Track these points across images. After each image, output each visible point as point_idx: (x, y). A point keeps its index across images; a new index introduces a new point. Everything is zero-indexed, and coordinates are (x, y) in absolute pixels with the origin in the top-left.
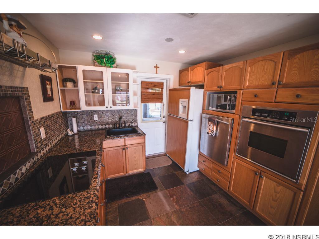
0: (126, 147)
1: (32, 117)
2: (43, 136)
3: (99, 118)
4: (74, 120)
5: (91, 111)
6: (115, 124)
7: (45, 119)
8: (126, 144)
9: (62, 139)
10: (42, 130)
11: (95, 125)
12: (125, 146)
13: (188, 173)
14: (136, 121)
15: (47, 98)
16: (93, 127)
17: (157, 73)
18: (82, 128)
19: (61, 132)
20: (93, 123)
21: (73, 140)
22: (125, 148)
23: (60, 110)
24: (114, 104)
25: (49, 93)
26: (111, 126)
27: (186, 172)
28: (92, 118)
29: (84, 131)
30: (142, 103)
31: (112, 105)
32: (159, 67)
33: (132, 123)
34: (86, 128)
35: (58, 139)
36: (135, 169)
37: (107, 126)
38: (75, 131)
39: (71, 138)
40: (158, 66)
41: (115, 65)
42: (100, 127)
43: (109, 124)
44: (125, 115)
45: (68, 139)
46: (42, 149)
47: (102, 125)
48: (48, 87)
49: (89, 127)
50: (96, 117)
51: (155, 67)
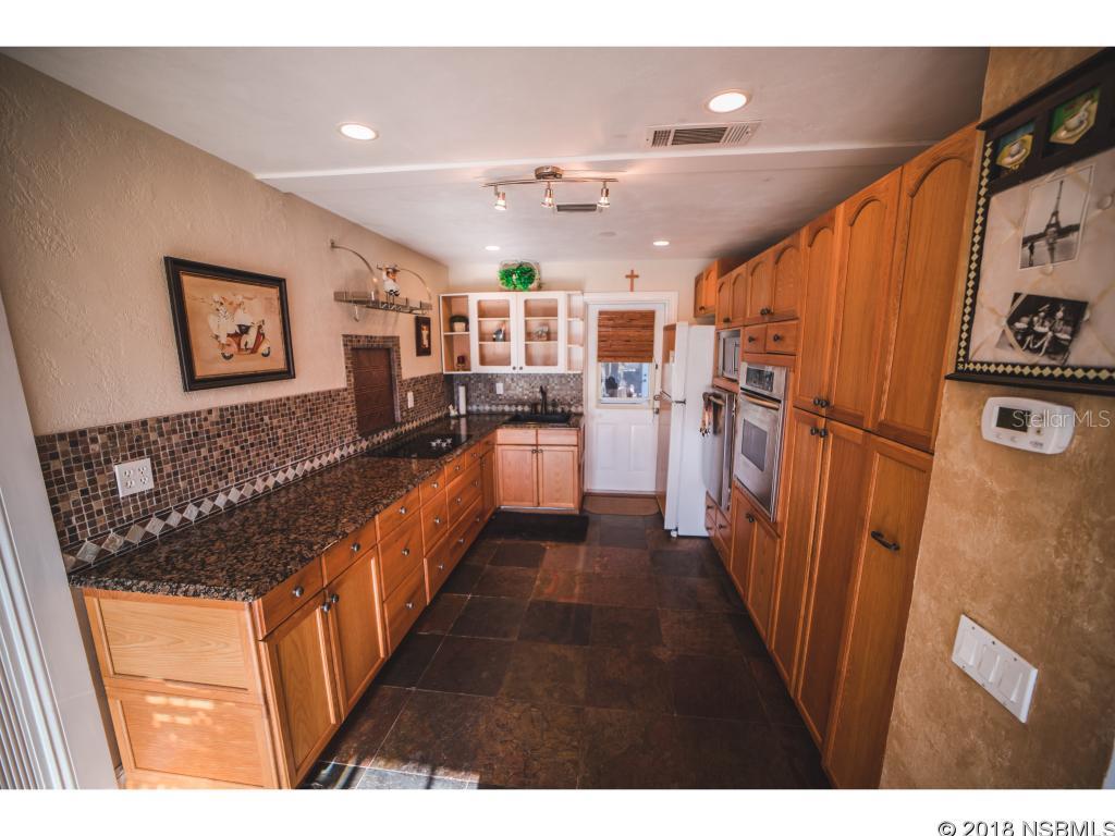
0: (540, 448)
1: (400, 375)
2: (411, 404)
3: (506, 390)
4: (462, 390)
5: (492, 375)
6: (534, 405)
7: (416, 381)
8: (540, 442)
9: (439, 420)
10: (410, 396)
11: (497, 405)
12: (537, 445)
13: (674, 534)
14: (579, 401)
15: (423, 351)
16: (494, 408)
17: (632, 290)
18: (475, 408)
19: (440, 409)
20: (496, 399)
21: (458, 426)
22: (536, 449)
23: (440, 371)
24: (529, 361)
25: (425, 342)
26: (527, 409)
27: (670, 531)
28: (493, 390)
29: (479, 414)
30: (599, 361)
31: (523, 364)
32: (637, 276)
33: (570, 405)
34: (481, 408)
35: (431, 417)
36: (557, 500)
37: (520, 408)
38: (463, 411)
39: (453, 422)
40: (635, 273)
41: (535, 285)
42: (507, 408)
43: (523, 404)
44: (556, 387)
45: (449, 424)
46: (408, 422)
47: (510, 405)
48: (425, 333)
49: (487, 408)
50: (500, 388)
51: (627, 276)
